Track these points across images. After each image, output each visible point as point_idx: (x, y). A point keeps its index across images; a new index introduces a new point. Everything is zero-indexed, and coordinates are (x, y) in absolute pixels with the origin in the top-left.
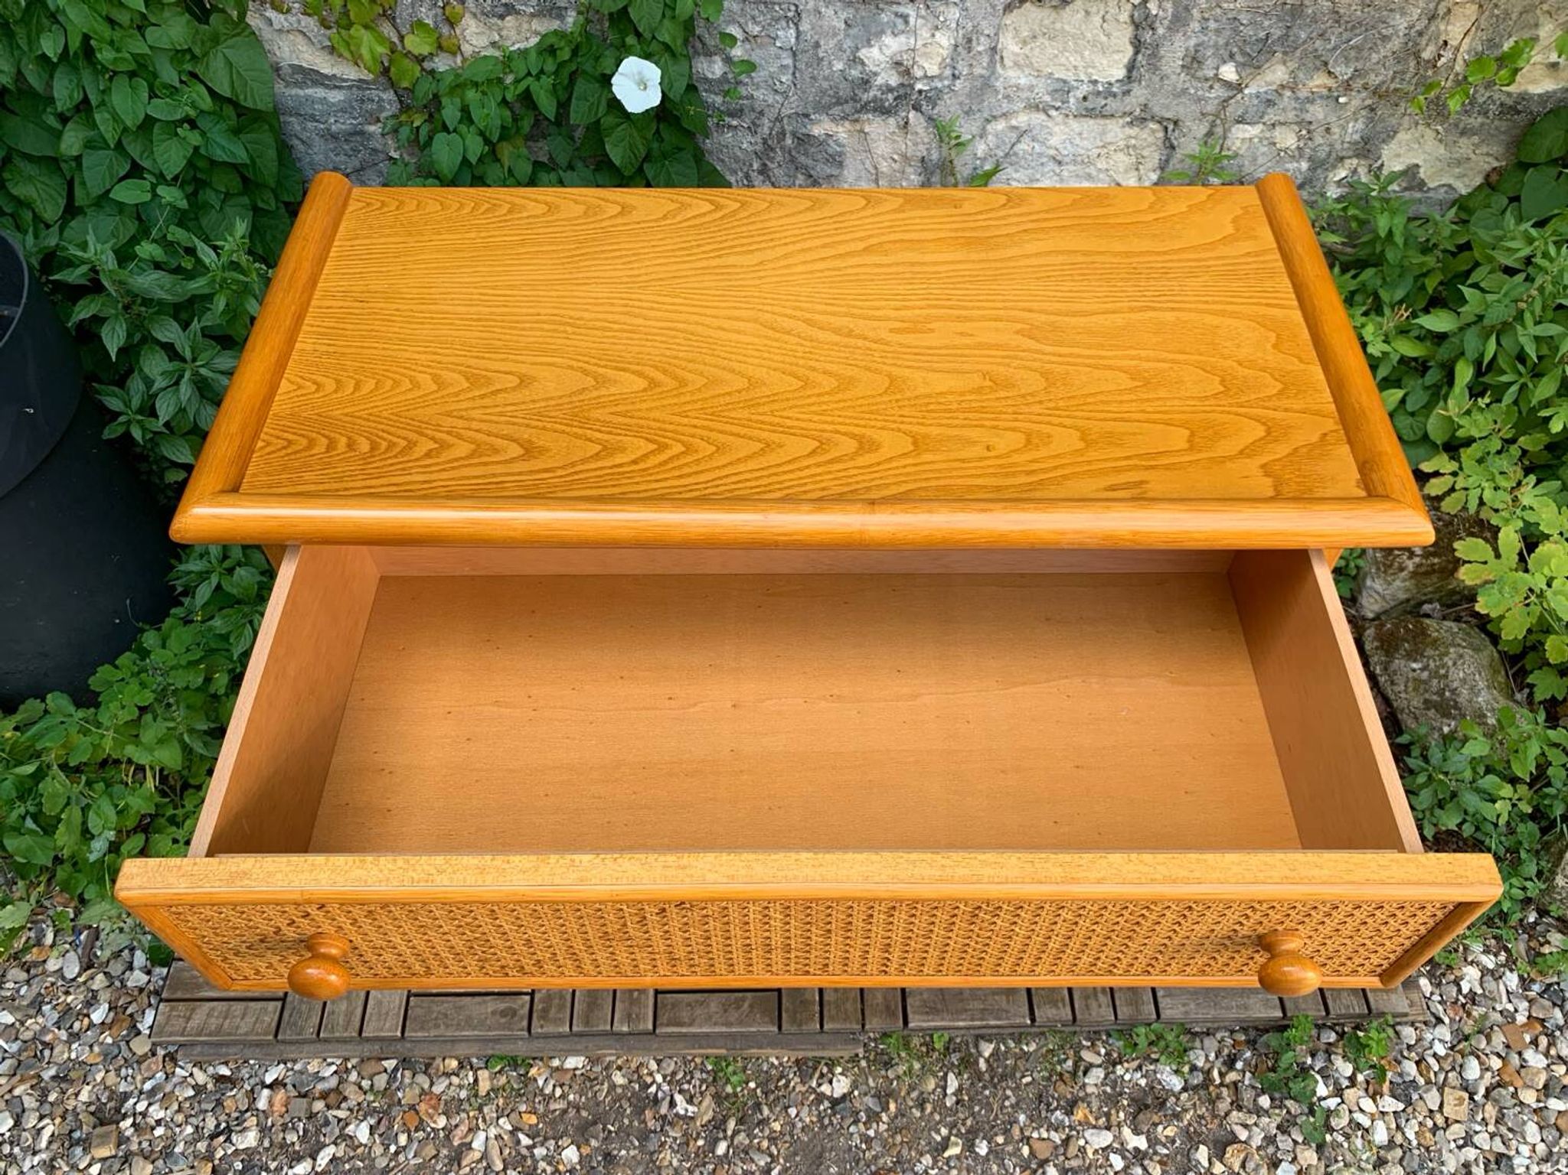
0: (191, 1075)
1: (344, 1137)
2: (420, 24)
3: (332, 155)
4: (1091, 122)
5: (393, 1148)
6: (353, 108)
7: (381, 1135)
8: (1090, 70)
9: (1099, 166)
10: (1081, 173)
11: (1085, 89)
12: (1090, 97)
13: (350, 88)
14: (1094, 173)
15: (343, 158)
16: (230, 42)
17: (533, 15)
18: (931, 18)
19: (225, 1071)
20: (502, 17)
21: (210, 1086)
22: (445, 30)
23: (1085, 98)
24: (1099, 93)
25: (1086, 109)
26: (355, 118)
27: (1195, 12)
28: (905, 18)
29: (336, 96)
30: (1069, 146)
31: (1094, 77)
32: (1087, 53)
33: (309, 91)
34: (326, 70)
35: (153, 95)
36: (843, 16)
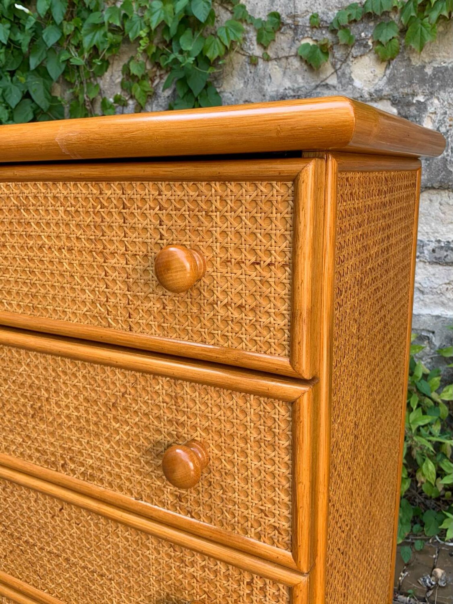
4: (441, 268)
8: (436, 235)
9: (448, 296)
10: (437, 301)
11: (433, 245)
12: (437, 250)
14: (446, 301)
23: (434, 251)
24: (442, 247)
25: (436, 258)
30: (428, 283)
31: (438, 239)
32: (433, 224)
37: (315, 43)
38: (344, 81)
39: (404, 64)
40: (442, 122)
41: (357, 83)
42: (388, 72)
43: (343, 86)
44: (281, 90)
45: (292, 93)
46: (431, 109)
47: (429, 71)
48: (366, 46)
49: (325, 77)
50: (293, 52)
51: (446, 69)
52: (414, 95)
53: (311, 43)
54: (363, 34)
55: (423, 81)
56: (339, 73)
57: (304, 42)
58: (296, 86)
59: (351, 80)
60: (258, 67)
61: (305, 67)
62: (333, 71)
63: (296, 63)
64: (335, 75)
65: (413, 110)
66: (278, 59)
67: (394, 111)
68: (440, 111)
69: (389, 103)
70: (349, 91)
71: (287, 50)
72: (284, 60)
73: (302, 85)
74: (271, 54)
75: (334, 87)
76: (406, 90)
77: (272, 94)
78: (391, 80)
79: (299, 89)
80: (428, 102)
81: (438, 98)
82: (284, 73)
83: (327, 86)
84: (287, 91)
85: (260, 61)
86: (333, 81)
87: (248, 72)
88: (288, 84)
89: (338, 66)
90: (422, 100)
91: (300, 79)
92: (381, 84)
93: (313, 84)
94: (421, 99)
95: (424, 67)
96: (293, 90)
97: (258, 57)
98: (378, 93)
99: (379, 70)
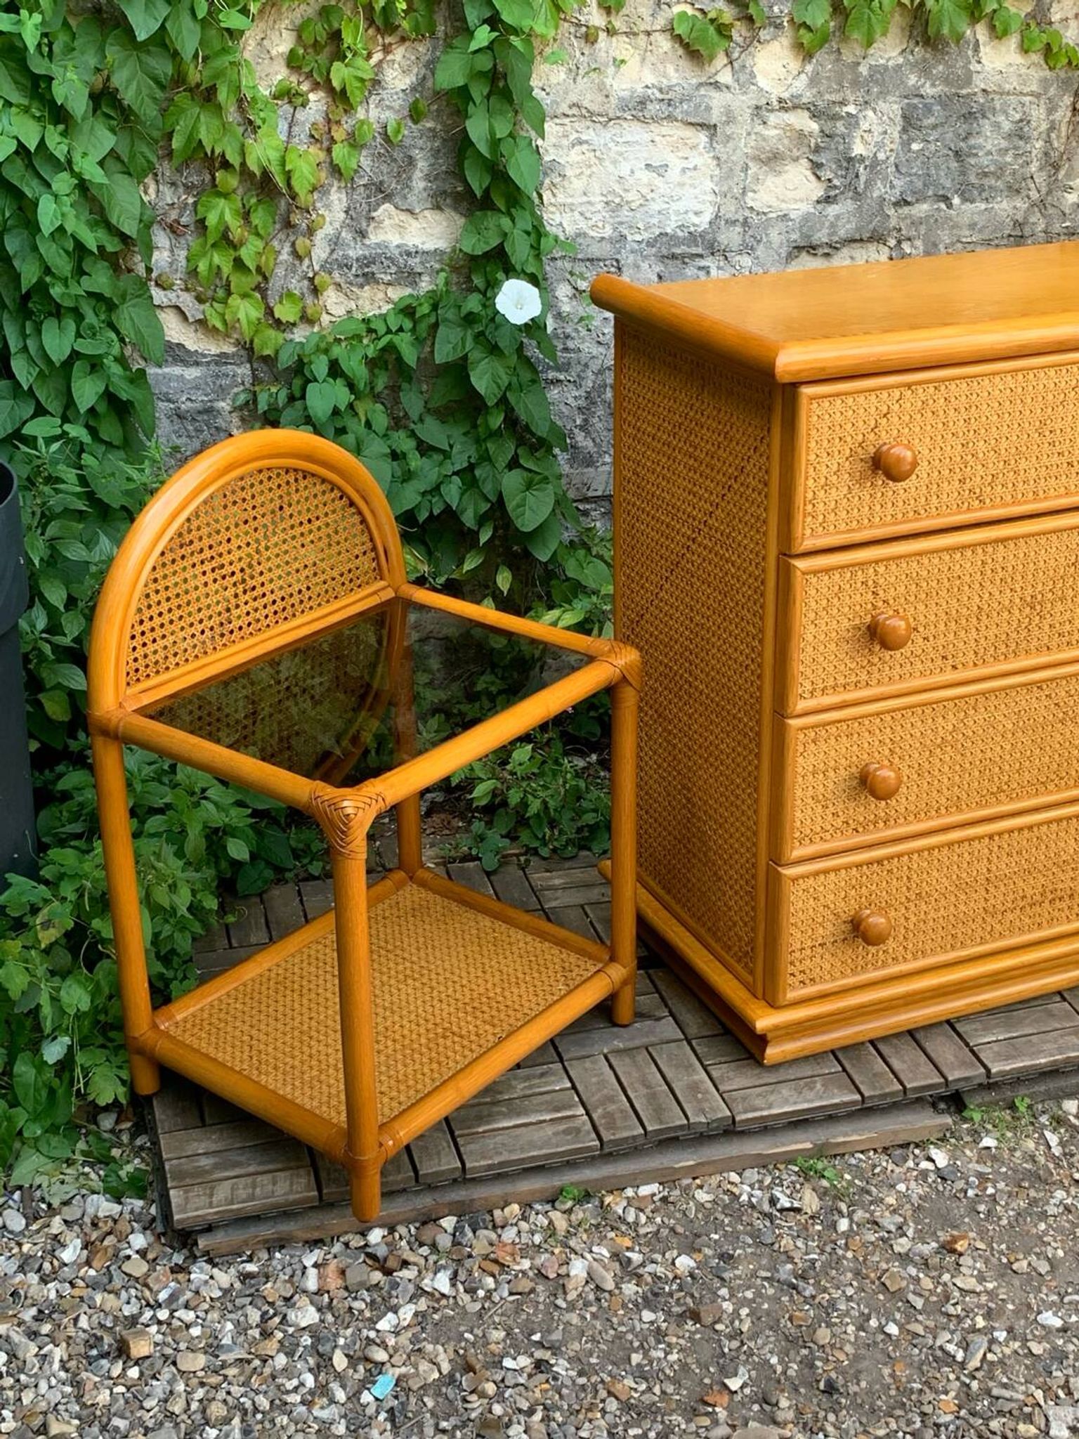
0: (212, 1277)
1: (420, 1292)
2: (290, 294)
3: (174, 437)
5: (481, 1293)
6: (207, 384)
7: (463, 1283)
13: (208, 363)
15: (184, 440)
16: (133, 302)
17: (389, 284)
18: (728, 267)
19: (251, 1268)
20: (362, 286)
21: (238, 1285)
22: (309, 300)
26: (206, 395)
27: (941, 246)
28: (707, 270)
29: (192, 373)
33: (166, 370)
34: (191, 346)
35: (79, 335)
36: (657, 269)
37: (698, 14)
38: (743, 78)
39: (833, 57)
40: (880, 146)
41: (762, 81)
42: (809, 68)
43: (741, 86)
44: (640, 90)
45: (659, 96)
46: (864, 125)
47: (864, 70)
48: (779, 26)
49: (714, 71)
50: (660, 22)
51: (886, 68)
52: (843, 103)
53: (690, 11)
54: (776, 9)
55: (856, 83)
56: (735, 64)
57: (677, 9)
58: (665, 81)
59: (752, 75)
60: (597, 46)
61: (681, 51)
62: (725, 61)
63: (664, 44)
64: (729, 68)
65: (840, 127)
66: (631, 34)
67: (814, 126)
68: (877, 129)
69: (806, 114)
70: (751, 95)
71: (648, 19)
72: (642, 36)
73: (674, 81)
74: (618, 23)
75: (727, 87)
76: (834, 97)
77: (622, 94)
78: (814, 81)
79: (670, 88)
80: (860, 115)
81: (874, 110)
82: (643, 60)
83: (716, 85)
84: (650, 91)
85: (602, 35)
86: (725, 77)
87: (578, 54)
88: (650, 79)
89: (736, 55)
90: (854, 112)
91: (671, 69)
92: (801, 84)
93: (694, 81)
94: (851, 109)
95: (859, 64)
96: (661, 90)
97: (597, 29)
98: (795, 101)
99: (794, 65)
